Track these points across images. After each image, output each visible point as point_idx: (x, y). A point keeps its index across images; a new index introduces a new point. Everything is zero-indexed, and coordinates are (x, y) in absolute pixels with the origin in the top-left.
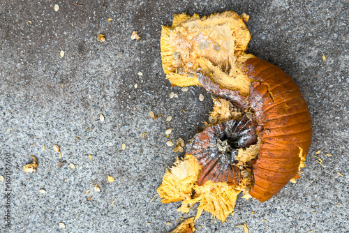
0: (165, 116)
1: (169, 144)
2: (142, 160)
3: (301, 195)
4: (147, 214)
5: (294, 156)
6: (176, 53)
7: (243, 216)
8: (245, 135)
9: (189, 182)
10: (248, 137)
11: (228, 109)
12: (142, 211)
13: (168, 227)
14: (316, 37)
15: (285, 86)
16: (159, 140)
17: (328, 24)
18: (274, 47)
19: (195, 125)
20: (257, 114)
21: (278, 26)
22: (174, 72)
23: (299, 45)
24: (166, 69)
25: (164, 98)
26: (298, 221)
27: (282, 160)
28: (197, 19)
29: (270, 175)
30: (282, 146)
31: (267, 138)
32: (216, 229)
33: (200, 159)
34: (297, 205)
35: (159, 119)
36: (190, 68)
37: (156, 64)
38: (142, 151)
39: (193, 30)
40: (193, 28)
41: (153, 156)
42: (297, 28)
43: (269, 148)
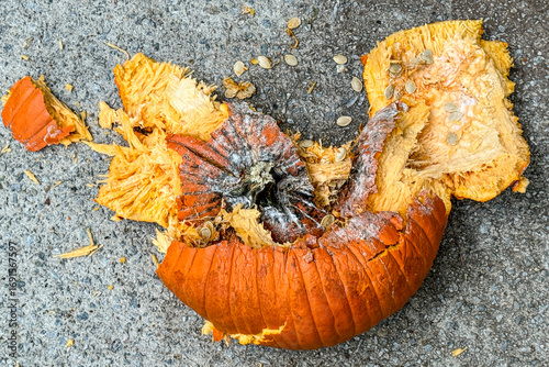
0: (294, 51)
1: (238, 67)
2: (195, 13)
3: (177, 350)
4: (82, 39)
5: (266, 318)
6: (430, 57)
7: (112, 241)
8: (287, 218)
9: (168, 119)
10: (284, 225)
11: (332, 177)
12: (86, 27)
13: (61, 88)
14: (495, 330)
15: (401, 280)
16: (243, 44)
17: (523, 349)
18: (467, 253)
19: (285, 116)
20: (341, 233)
21: (510, 253)
22: (392, 58)
23: (477, 301)
24: (396, 40)
25: (332, 45)
26: (122, 352)
27: (255, 295)
28: (506, 89)
29: (220, 276)
30: (282, 291)
31: (295, 259)
32: (74, 189)
33: (224, 132)
34: (153, 345)
35: (287, 39)
36: (403, 89)
37: (400, 18)
38: (215, 11)
39: (482, 85)
40: (487, 84)
41: (208, 37)
42: (509, 292)
43: (277, 265)
